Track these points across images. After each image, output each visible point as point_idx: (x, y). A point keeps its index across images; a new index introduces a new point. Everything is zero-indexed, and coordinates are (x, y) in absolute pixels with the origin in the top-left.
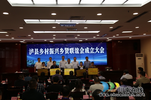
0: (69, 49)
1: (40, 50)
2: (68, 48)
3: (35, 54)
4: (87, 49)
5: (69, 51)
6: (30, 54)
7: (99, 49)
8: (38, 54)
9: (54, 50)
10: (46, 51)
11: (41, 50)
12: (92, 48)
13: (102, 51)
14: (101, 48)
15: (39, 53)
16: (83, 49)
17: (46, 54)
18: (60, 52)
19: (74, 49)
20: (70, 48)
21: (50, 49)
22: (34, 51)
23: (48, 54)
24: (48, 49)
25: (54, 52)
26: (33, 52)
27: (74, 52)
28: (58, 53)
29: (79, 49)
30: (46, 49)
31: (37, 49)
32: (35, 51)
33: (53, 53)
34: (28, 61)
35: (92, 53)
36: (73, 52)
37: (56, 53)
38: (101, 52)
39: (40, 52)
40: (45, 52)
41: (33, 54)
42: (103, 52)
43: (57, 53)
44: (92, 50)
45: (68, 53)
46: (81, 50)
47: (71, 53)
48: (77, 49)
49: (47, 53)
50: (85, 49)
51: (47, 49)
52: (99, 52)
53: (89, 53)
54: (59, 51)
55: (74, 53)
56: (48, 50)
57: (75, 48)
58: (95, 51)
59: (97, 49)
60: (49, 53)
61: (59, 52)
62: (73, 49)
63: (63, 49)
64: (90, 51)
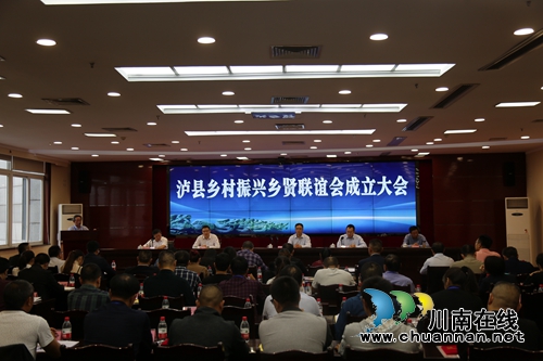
0: (296, 182)
1: (210, 185)
2: (294, 180)
3: (195, 196)
4: (353, 181)
5: (297, 188)
6: (179, 197)
7: (390, 182)
8: (203, 195)
9: (252, 184)
10: (228, 187)
11: (213, 184)
12: (368, 178)
13: (400, 189)
14: (398, 180)
15: (206, 193)
16: (341, 184)
17: (225, 196)
18: (270, 190)
19: (313, 182)
20: (298, 177)
21: (239, 180)
22: (192, 187)
23: (232, 195)
24: (232, 181)
25: (252, 192)
26: (188, 191)
27: (313, 190)
28: (264, 194)
29: (326, 181)
30: (225, 181)
31: (201, 182)
32: (195, 187)
33: (249, 195)
34: (175, 217)
35: (370, 194)
36: (308, 190)
37: (257, 192)
38: (397, 193)
39: (209, 191)
40: (224, 191)
41: (189, 195)
42: (405, 193)
43: (260, 194)
44: (368, 185)
45: (294, 195)
46: (333, 184)
47: (303, 195)
48: (321, 183)
49: (228, 193)
50: (348, 182)
51: (229, 182)
52: (389, 192)
53: (358, 194)
54: (265, 188)
55: (311, 194)
56: (233, 184)
57: (316, 180)
58: (377, 187)
59: (384, 183)
60: (236, 192)
61: (266, 191)
62: (308, 181)
63: (277, 182)
64: (361, 187)
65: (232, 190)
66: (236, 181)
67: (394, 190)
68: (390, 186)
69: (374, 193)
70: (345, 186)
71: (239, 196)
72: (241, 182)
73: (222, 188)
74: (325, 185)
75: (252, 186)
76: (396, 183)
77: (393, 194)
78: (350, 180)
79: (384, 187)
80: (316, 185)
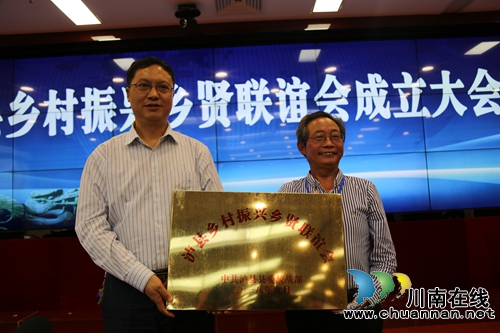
0: (232, 89)
1: (14, 106)
2: (225, 85)
4: (372, 85)
5: (233, 106)
7: (459, 84)
9: (118, 99)
10: (59, 110)
11: (21, 103)
12: (407, 76)
13: (484, 99)
14: (478, 80)
15: (5, 127)
16: (343, 91)
17: (52, 132)
19: (274, 88)
20: (237, 79)
21: (88, 90)
23: (68, 130)
24: (70, 92)
25: (119, 119)
29: (306, 86)
30: (53, 93)
33: (112, 126)
35: (414, 114)
36: (261, 109)
38: (479, 110)
39: (13, 121)
42: (496, 109)
44: (408, 92)
45: (226, 122)
46: (322, 93)
47: (250, 122)
49: (60, 123)
50: (359, 86)
51: (62, 96)
52: (460, 109)
53: (386, 114)
55: (268, 118)
56: (71, 100)
57: (281, 82)
58: (430, 98)
59: (447, 86)
60: (79, 123)
62: (260, 87)
63: (183, 92)
64: (393, 98)
65: (68, 116)
66: (79, 94)
67: (470, 104)
68: (461, 94)
69: (425, 112)
70: (352, 97)
71: (87, 129)
72: (92, 95)
73: (44, 112)
74: (303, 95)
75: (120, 105)
76: (475, 87)
77: (470, 112)
78: (366, 81)
79: (448, 96)
80: (281, 95)
